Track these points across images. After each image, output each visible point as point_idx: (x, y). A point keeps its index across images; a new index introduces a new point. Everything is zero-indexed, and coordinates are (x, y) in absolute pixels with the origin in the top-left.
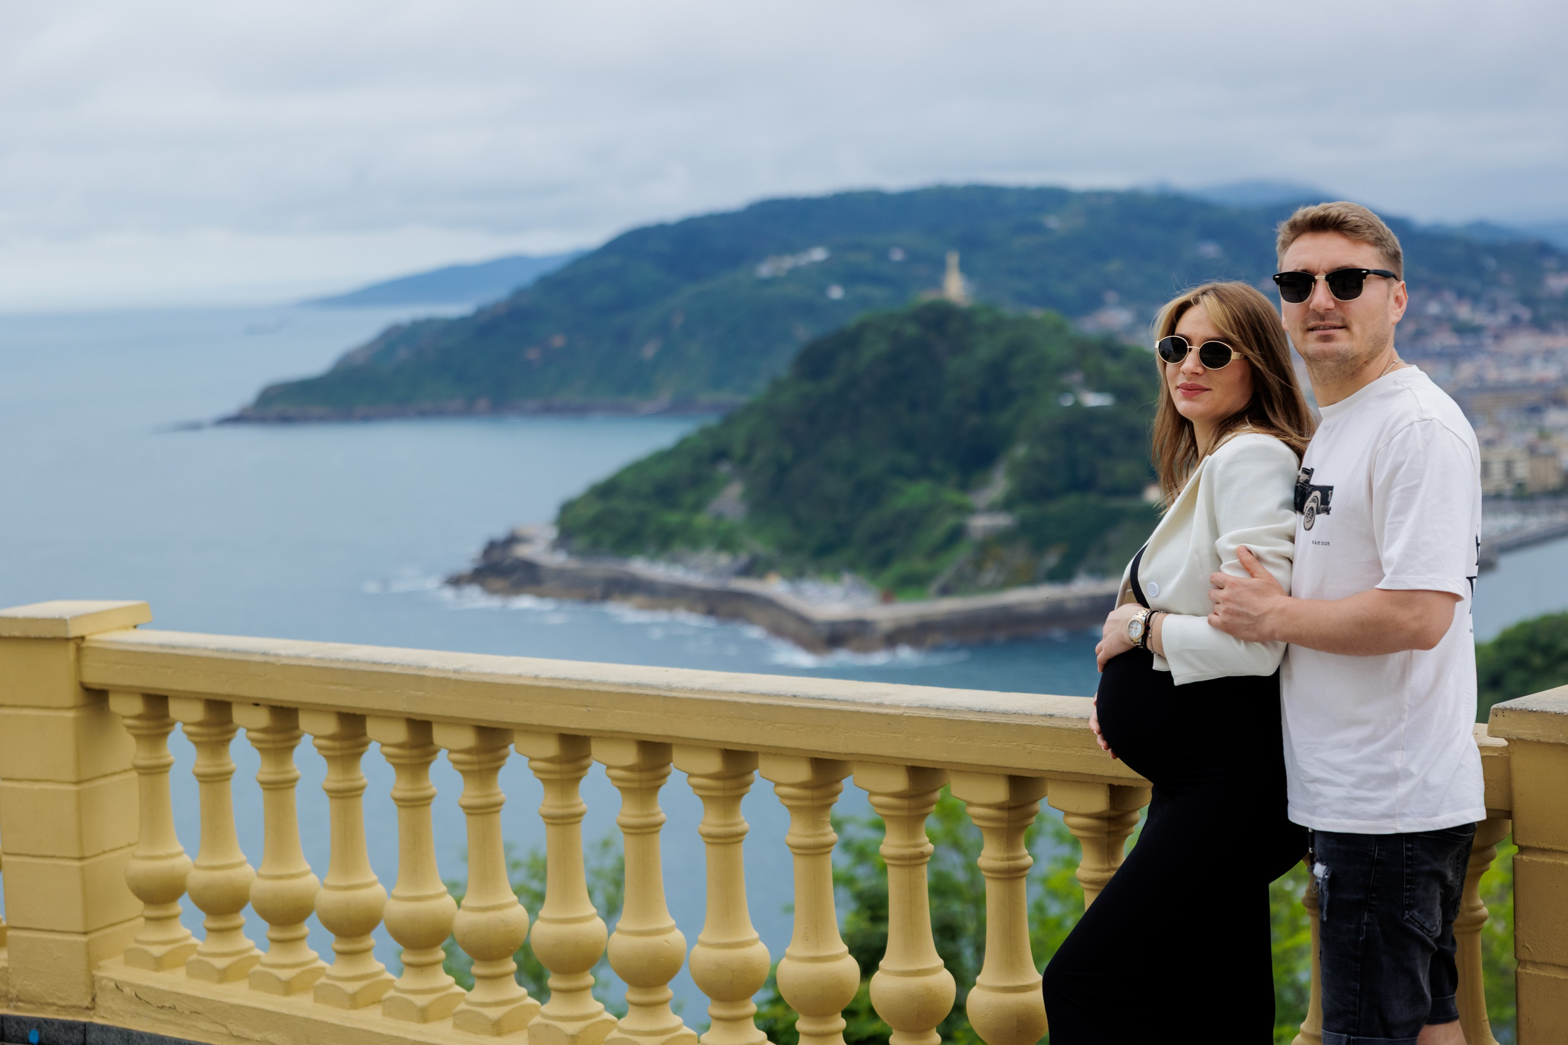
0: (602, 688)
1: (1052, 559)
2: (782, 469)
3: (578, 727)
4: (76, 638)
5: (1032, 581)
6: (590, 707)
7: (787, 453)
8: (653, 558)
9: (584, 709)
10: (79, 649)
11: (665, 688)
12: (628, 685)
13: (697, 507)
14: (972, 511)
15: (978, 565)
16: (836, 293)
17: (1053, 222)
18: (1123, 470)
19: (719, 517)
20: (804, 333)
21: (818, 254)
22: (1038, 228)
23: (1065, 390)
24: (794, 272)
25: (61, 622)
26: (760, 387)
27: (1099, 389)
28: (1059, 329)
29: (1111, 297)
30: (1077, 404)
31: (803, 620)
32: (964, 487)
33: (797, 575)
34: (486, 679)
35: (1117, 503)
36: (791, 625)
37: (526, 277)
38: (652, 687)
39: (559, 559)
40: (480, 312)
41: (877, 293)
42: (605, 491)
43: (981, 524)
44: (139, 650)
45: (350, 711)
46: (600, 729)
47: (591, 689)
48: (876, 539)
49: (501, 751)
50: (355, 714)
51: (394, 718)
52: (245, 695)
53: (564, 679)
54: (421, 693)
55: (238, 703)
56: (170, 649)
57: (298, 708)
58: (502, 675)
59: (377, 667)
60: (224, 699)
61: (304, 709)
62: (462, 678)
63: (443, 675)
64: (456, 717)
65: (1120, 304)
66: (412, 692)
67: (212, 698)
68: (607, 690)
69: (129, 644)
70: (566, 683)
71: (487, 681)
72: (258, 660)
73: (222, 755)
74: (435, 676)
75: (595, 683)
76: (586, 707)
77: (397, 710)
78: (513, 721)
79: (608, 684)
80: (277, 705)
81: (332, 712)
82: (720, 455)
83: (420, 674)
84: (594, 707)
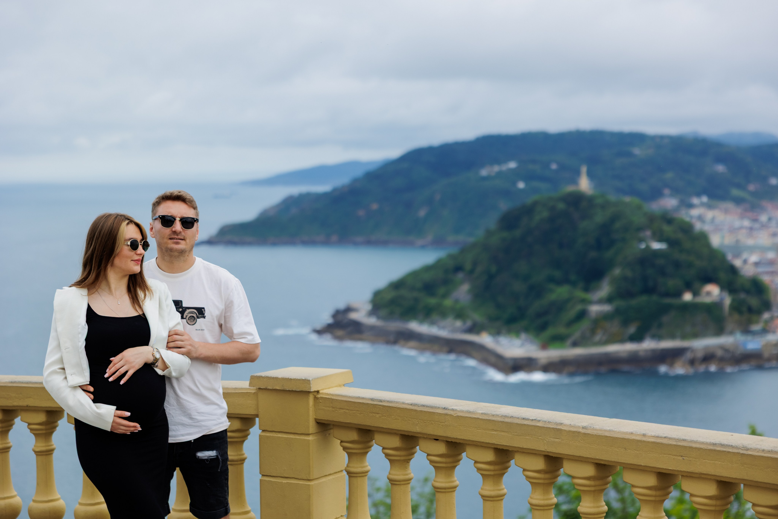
0: (694, 445)
1: (632, 329)
2: (491, 277)
3: (674, 469)
4: (315, 391)
5: (622, 341)
6: (684, 456)
7: (494, 269)
8: (422, 322)
9: (680, 458)
10: (316, 398)
12: (714, 444)
13: (445, 296)
14: (591, 302)
15: (593, 331)
16: (521, 185)
17: (637, 151)
18: (672, 283)
19: (457, 301)
20: (504, 206)
21: (512, 165)
22: (629, 154)
23: (641, 240)
24: (500, 174)
25: (307, 382)
26: (479, 234)
27: (660, 240)
28: (639, 207)
29: (667, 191)
30: (648, 247)
31: (499, 357)
32: (587, 289)
33: (497, 333)
35: (668, 301)
36: (493, 359)
37: (359, 173)
38: (732, 446)
39: (372, 321)
40: (335, 190)
41: (543, 186)
42: (397, 285)
43: (595, 309)
44: (357, 401)
45: (505, 448)
46: (691, 471)
47: (686, 445)
48: (539, 315)
49: (608, 479)
50: (508, 450)
51: (535, 454)
52: (428, 433)
53: (665, 437)
54: (558, 440)
55: (424, 438)
56: (378, 401)
57: (467, 444)
58: (619, 432)
59: (527, 421)
60: (414, 435)
61: (471, 445)
62: (589, 433)
63: (575, 430)
64: (584, 457)
65: (672, 195)
66: (552, 439)
67: (406, 434)
68: (698, 447)
69: (350, 397)
70: (666, 440)
71: (608, 435)
72: (440, 412)
73: (407, 469)
74: (569, 430)
75: (688, 441)
76: (682, 456)
77: (540, 450)
78: (626, 462)
79: (698, 443)
80: (452, 441)
81: (491, 447)
82: (458, 269)
83: (558, 428)
84: (687, 457)
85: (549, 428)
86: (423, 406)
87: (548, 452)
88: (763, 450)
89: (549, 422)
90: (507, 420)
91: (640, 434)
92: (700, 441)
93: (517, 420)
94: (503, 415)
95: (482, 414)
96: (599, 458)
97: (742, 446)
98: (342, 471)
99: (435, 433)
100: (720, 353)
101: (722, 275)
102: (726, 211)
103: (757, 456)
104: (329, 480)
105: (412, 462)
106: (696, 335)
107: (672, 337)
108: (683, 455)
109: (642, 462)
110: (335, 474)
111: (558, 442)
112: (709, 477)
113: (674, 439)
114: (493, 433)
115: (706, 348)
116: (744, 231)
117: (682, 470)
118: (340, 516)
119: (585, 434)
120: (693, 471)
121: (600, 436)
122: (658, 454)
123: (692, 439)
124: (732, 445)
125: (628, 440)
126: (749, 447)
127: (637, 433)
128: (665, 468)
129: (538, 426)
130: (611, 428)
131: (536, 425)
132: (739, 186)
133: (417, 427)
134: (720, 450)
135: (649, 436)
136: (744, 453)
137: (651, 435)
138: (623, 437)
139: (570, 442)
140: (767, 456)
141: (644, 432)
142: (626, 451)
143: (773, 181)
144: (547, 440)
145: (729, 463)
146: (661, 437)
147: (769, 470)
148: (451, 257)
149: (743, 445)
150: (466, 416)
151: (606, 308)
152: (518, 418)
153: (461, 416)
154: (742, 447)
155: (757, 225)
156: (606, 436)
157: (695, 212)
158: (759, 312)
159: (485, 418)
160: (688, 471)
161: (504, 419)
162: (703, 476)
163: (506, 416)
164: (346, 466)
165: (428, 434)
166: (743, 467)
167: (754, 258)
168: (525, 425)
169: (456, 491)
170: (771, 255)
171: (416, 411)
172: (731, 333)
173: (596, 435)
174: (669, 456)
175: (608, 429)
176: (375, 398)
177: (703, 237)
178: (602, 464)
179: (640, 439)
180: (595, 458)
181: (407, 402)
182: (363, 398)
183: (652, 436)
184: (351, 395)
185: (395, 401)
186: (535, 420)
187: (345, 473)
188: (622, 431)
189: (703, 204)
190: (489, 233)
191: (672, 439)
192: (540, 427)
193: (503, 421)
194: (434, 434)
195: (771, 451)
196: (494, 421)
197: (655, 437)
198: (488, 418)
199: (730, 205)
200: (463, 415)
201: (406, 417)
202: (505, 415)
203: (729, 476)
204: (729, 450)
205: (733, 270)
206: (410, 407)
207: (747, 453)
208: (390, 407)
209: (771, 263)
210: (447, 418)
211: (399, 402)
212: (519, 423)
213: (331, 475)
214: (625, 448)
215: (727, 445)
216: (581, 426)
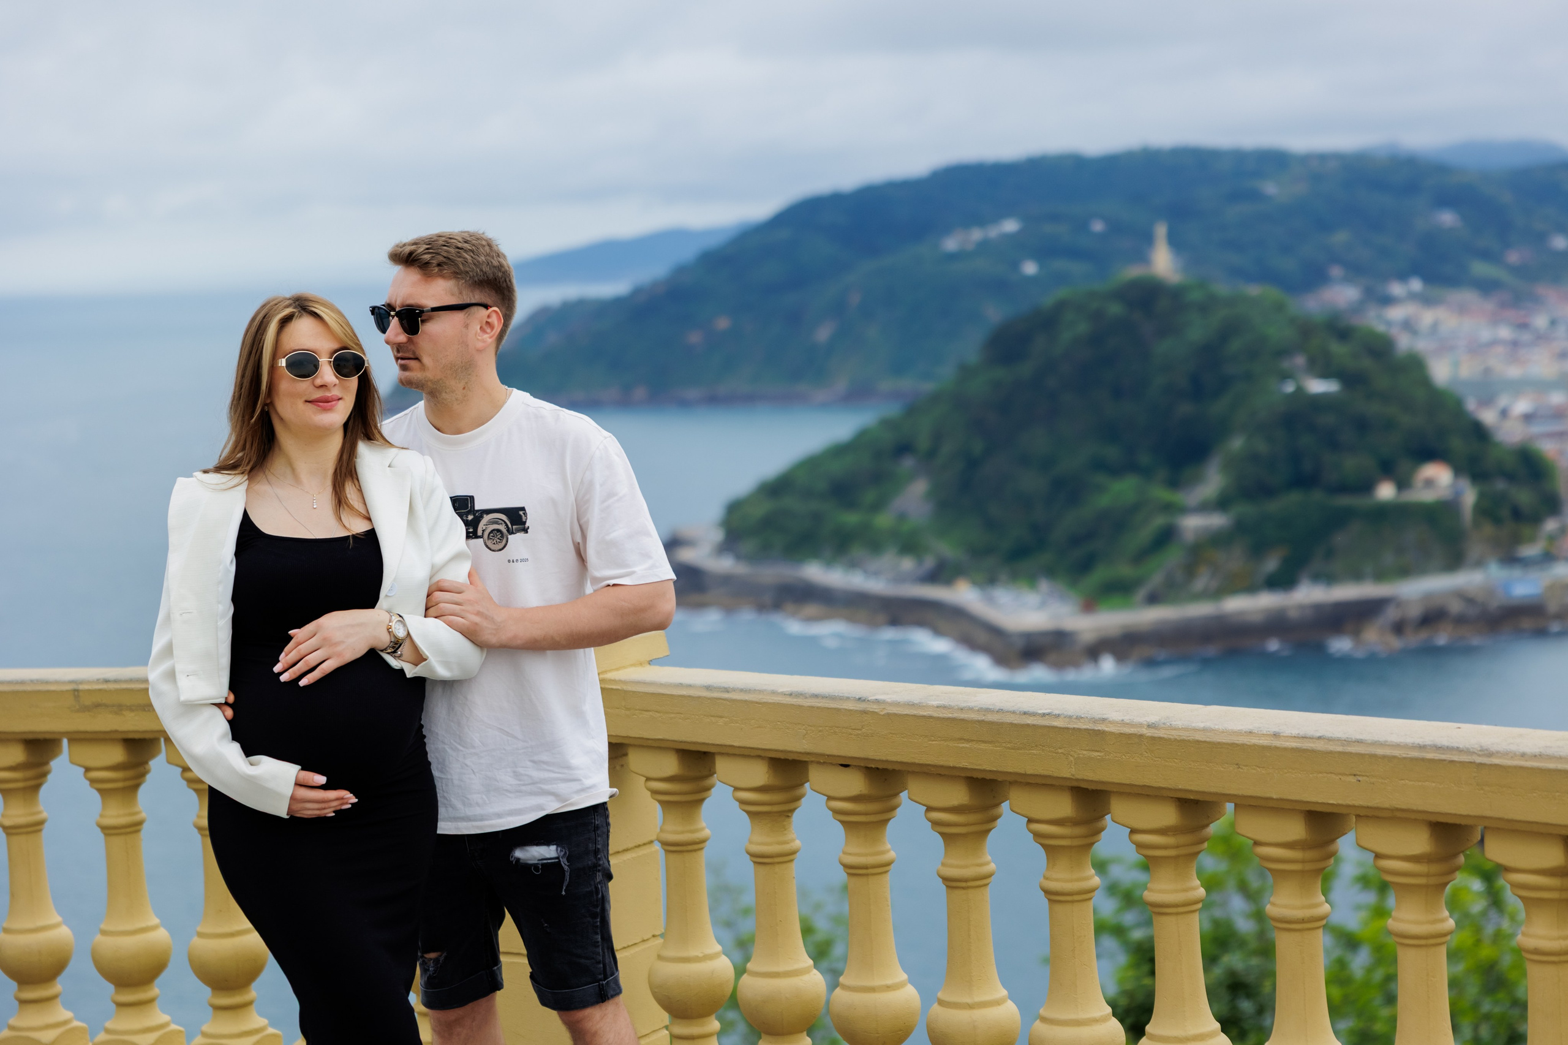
0: (1380, 751)
1: (1271, 564)
2: (972, 463)
3: (1340, 802)
5: (1251, 589)
6: (1359, 775)
7: (978, 447)
8: (829, 563)
9: (1352, 779)
11: (1480, 753)
12: (1422, 747)
13: (877, 506)
14: (1184, 510)
15: (1190, 571)
16: (1030, 268)
17: (1270, 188)
18: (1352, 464)
19: (902, 517)
20: (995, 313)
21: (1010, 226)
22: (1255, 196)
23: (1285, 376)
24: (984, 246)
26: (946, 374)
27: (1325, 375)
28: (1280, 307)
29: (1336, 271)
30: (1300, 391)
31: (995, 631)
32: (1174, 483)
33: (990, 581)
34: (1199, 737)
35: (1345, 501)
36: (982, 637)
37: (687, 253)
38: (1458, 750)
39: (726, 564)
40: (637, 292)
41: (1076, 268)
43: (1193, 524)
44: (676, 694)
45: (989, 777)
46: (1376, 805)
47: (1363, 752)
48: (1076, 541)
49: (1204, 831)
50: (996, 780)
51: (1052, 786)
52: (828, 753)
53: (1320, 738)
54: (1099, 754)
55: (819, 763)
56: (722, 692)
57: (908, 771)
58: (1223, 732)
59: (1032, 718)
60: (798, 759)
61: (917, 772)
62: (1162, 736)
63: (1132, 730)
64: (1153, 787)
65: (1347, 280)
66: (1085, 752)
67: (782, 756)
68: (1389, 754)
69: (662, 685)
70: (1322, 743)
71: (1201, 739)
72: (852, 708)
73: (785, 830)
74: (1119, 731)
75: (1369, 744)
76: (1355, 775)
77: (1061, 776)
78: (1240, 793)
79: (1389, 745)
80: (879, 767)
81: (959, 776)
82: (903, 448)
83: (1096, 729)
84: (1367, 776)
85: (1079, 730)
86: (816, 696)
87: (1077, 780)
88: (1523, 755)
89: (1079, 718)
90: (990, 717)
91: (1268, 733)
92: (1391, 742)
93: (1012, 715)
94: (981, 708)
95: (937, 707)
96: (1184, 788)
97: (1479, 749)
98: (651, 842)
99: (842, 753)
100: (1456, 607)
101: (1457, 444)
102: (1462, 310)
103: (1510, 767)
104: (624, 861)
105: (796, 816)
106: (1405, 572)
107: (1357, 576)
108: (1358, 773)
109: (1274, 792)
110: (637, 849)
111: (1099, 757)
112: (1413, 816)
113: (1339, 740)
114: (963, 745)
115: (1428, 597)
116: (1500, 350)
117: (1356, 803)
118: (650, 935)
119: (1153, 738)
120: (1379, 805)
121: (1186, 740)
122: (1305, 773)
123: (1376, 739)
124: (1458, 748)
125: (1243, 747)
126: (1494, 748)
127: (1261, 731)
128: (1320, 801)
129: (1056, 727)
130: (1208, 724)
131: (1052, 725)
132: (1486, 255)
133: (804, 741)
134: (1432, 758)
135: (1287, 737)
136: (1483, 762)
137: (1290, 735)
138: (1232, 741)
139: (1124, 757)
140: (1530, 766)
141: (1277, 730)
142: (1240, 769)
143: (1559, 243)
144: (1076, 756)
145: (1453, 785)
146: (1310, 738)
147: (1535, 795)
148: (886, 424)
149: (1481, 747)
150: (905, 713)
151: (1217, 521)
152: (1014, 712)
153: (895, 714)
154: (1480, 751)
155: (1526, 337)
156: (1198, 742)
157: (1396, 313)
158: (1536, 519)
159: (945, 715)
160: (1370, 804)
161: (984, 715)
162: (1399, 814)
163: (988, 710)
164: (658, 830)
165: (828, 756)
166: (1482, 792)
167: (1522, 406)
168: (1028, 725)
169: (889, 873)
170: (1557, 398)
171: (800, 707)
172: (1479, 564)
173: (1176, 739)
174: (1329, 775)
175: (1202, 725)
176: (715, 685)
177: (1415, 365)
178: (1192, 800)
179: (1269, 744)
180: (1177, 788)
181: (781, 690)
182: (690, 686)
183: (1293, 735)
184: (663, 680)
185: (757, 689)
186: (1049, 714)
187: (657, 847)
188: (1230, 728)
189: (1413, 297)
190: (966, 372)
191: (1334, 740)
192: (1060, 728)
193: (983, 721)
194: (839, 754)
195: (1540, 755)
196: (963, 720)
197: (1298, 737)
198: (950, 715)
199: (1468, 296)
200: (900, 712)
201: (781, 722)
202: (986, 707)
203: (1453, 812)
204: (1451, 756)
205: (1479, 433)
206: (787, 699)
207: (1490, 763)
208: (746, 701)
209: (1558, 414)
210: (866, 718)
211: (766, 690)
212: (1016, 722)
213: (629, 852)
214: (1237, 764)
215: (1447, 747)
216: (1145, 723)
